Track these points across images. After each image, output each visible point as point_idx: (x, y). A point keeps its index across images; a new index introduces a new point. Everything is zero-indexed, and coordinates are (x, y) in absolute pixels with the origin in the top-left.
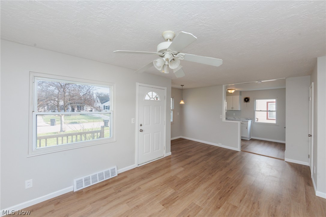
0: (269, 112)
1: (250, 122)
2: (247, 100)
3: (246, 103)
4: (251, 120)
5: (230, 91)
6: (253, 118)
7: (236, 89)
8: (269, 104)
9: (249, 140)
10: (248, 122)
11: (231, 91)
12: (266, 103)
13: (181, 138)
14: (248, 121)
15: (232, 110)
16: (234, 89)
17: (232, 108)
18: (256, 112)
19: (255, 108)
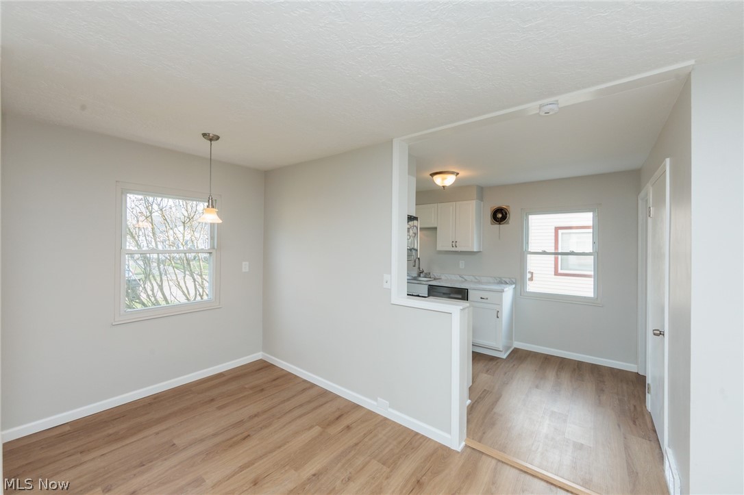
0: (560, 256)
1: (508, 292)
2: (500, 216)
3: (497, 226)
4: (514, 286)
5: (439, 181)
6: (518, 277)
7: (462, 174)
8: (560, 232)
9: (504, 356)
10: (504, 294)
11: (443, 179)
12: (553, 231)
13: (262, 361)
14: (502, 291)
15: (454, 249)
16: (452, 173)
17: (454, 244)
18: (529, 256)
19: (528, 243)
